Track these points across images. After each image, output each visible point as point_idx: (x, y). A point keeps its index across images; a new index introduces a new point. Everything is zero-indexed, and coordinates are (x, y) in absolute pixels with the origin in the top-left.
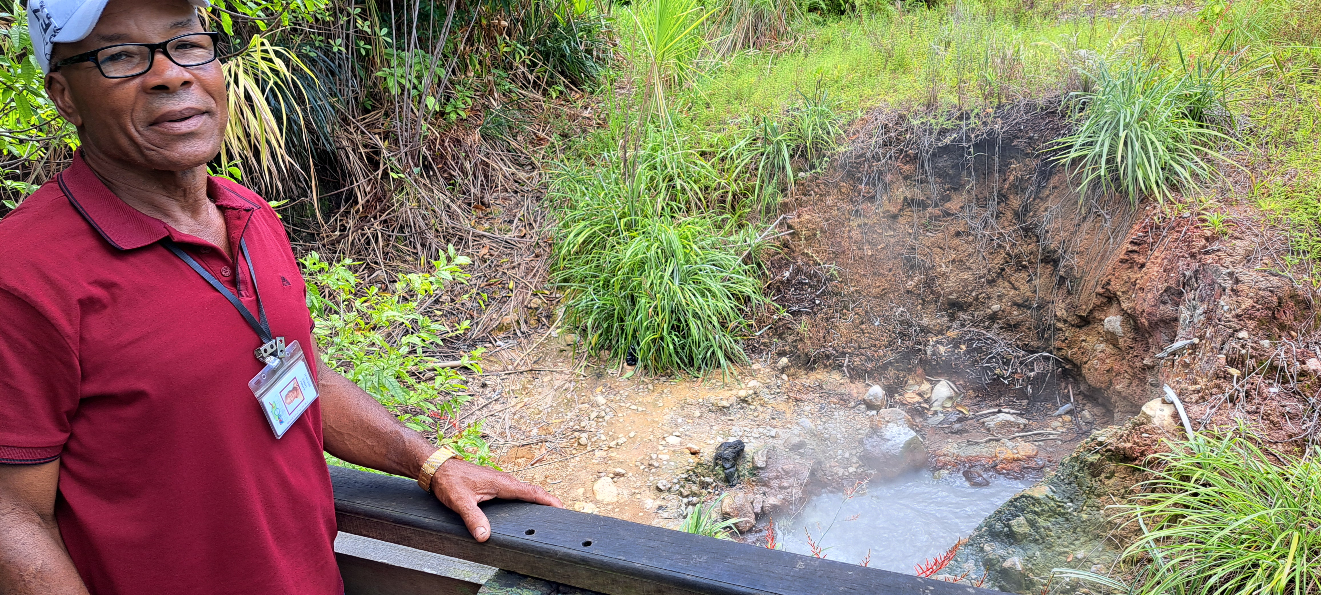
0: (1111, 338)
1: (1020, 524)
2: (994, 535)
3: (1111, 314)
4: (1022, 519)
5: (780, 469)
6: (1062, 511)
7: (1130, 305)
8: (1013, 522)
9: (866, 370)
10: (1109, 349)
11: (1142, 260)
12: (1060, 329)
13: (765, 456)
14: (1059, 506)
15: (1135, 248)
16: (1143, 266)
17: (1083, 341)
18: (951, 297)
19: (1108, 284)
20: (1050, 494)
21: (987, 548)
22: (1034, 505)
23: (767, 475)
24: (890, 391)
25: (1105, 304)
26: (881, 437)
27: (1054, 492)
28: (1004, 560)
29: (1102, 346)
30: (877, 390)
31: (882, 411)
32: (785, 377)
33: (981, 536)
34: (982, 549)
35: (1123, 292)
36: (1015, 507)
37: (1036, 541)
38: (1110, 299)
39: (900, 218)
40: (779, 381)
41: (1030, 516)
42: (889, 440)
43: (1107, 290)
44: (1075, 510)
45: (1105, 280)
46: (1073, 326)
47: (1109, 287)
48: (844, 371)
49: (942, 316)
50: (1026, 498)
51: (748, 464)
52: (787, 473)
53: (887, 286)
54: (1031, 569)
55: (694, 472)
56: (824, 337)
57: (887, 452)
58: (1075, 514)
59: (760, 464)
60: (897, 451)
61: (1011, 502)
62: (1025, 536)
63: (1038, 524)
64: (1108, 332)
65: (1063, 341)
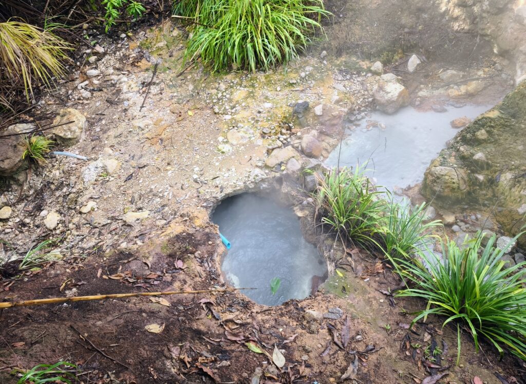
1: (482, 134)
2: (466, 141)
4: (483, 131)
5: (330, 115)
6: (509, 124)
8: (478, 133)
9: (370, 53)
12: (485, 18)
13: (321, 108)
14: (507, 122)
17: (499, 23)
18: (418, 5)
20: (500, 115)
21: (462, 149)
22: (490, 122)
23: (323, 119)
24: (385, 64)
26: (385, 91)
27: (503, 114)
28: (474, 155)
29: (512, 25)
30: (378, 65)
31: (382, 76)
32: (325, 62)
33: (458, 142)
34: (458, 150)
36: (479, 124)
37: (491, 142)
40: (322, 65)
41: (488, 129)
42: (390, 92)
44: (517, 123)
48: (358, 55)
49: (413, 17)
50: (486, 118)
51: (312, 113)
54: (490, 159)
55: (282, 122)
56: (346, 36)
57: (389, 100)
58: (517, 125)
59: (319, 113)
60: (395, 99)
61: (476, 121)
62: (485, 140)
63: (493, 133)
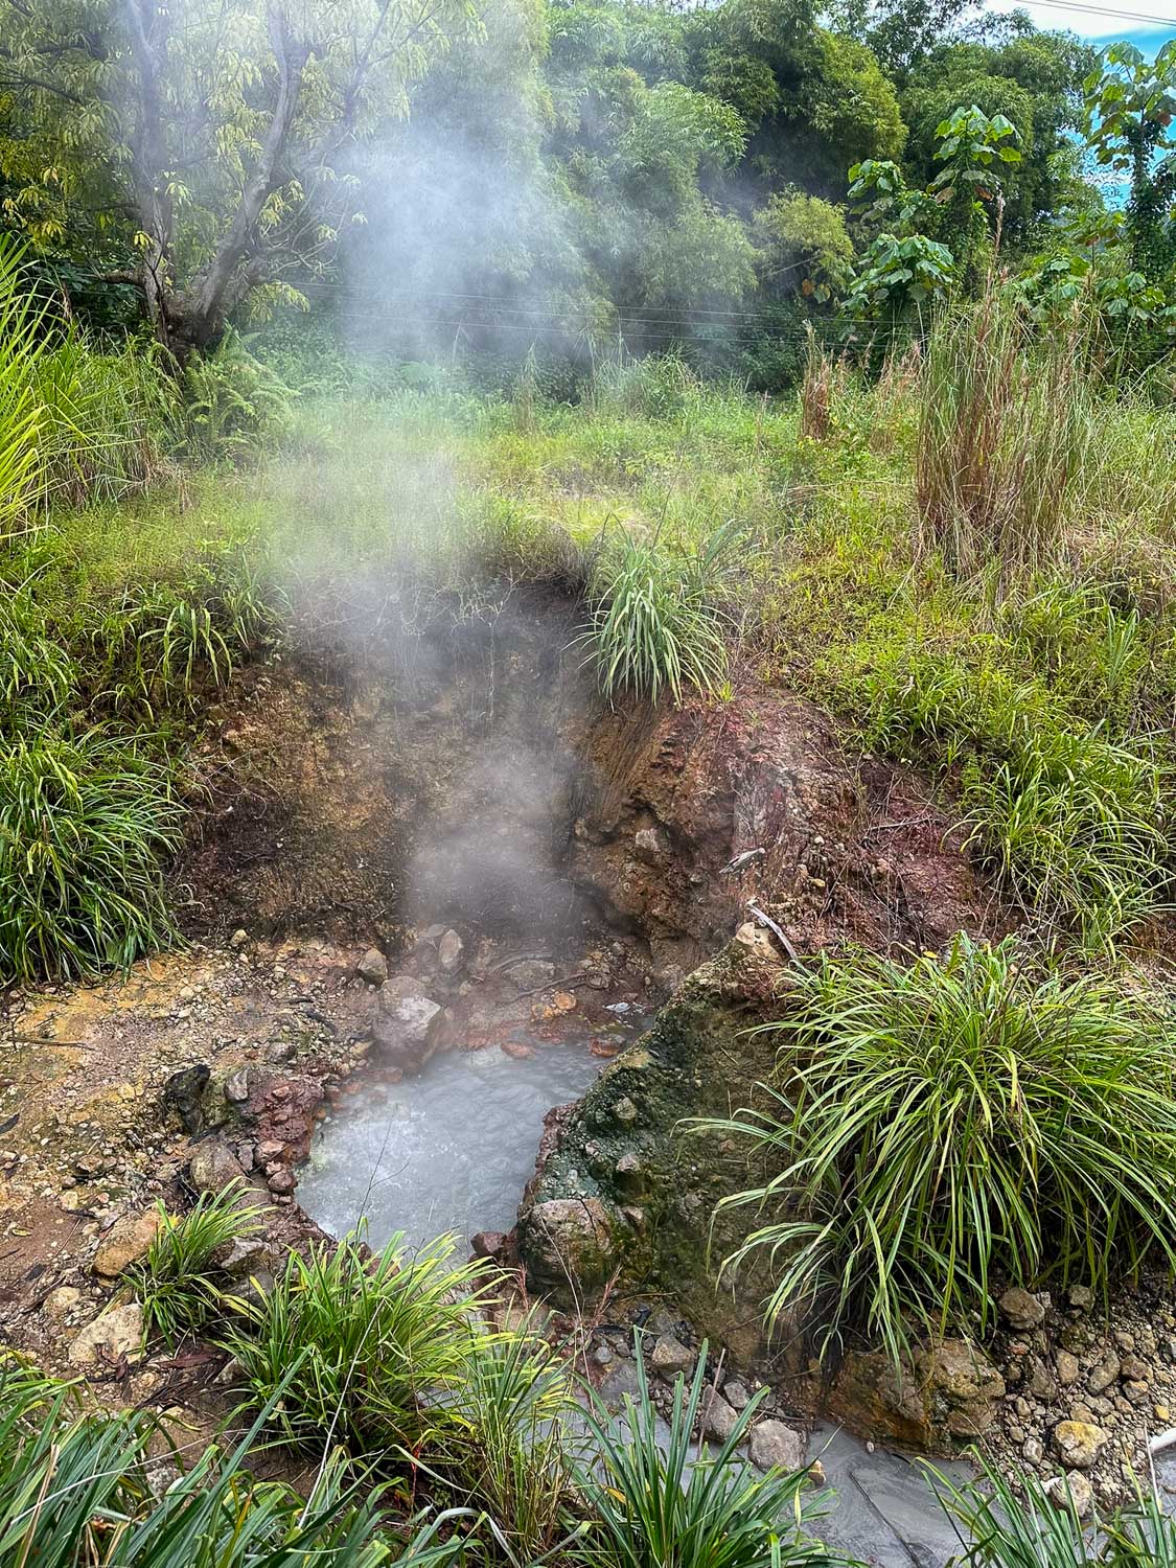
0: (644, 856)
1: (625, 1108)
2: (595, 1130)
3: (642, 827)
4: (627, 1101)
5: (268, 1097)
6: (672, 1080)
7: (671, 816)
8: (618, 1108)
10: (643, 869)
11: (680, 763)
13: (244, 1081)
14: (666, 1075)
15: (670, 750)
16: (681, 769)
17: (608, 861)
19: (638, 793)
20: (652, 1061)
21: (589, 1148)
22: (637, 1079)
23: (251, 1109)
25: (633, 816)
26: (397, 1019)
27: (656, 1057)
28: (616, 1162)
29: (632, 865)
30: (374, 958)
31: (385, 982)
32: (243, 957)
33: (578, 1134)
34: (584, 1153)
35: (658, 802)
36: (614, 1085)
37: (647, 1126)
38: (641, 808)
39: (378, 727)
40: (236, 965)
41: (635, 1095)
42: (409, 1021)
43: (639, 800)
44: (686, 1076)
45: (633, 789)
46: (595, 845)
47: (640, 797)
48: (325, 936)
50: (627, 1071)
51: (219, 1097)
52: (280, 1099)
53: (368, 816)
54: (649, 1166)
56: (294, 893)
57: (409, 1040)
58: (687, 1080)
59: (239, 1095)
60: (421, 1036)
61: (609, 1079)
62: (633, 1123)
63: (646, 1103)
64: (640, 848)
65: (585, 864)
